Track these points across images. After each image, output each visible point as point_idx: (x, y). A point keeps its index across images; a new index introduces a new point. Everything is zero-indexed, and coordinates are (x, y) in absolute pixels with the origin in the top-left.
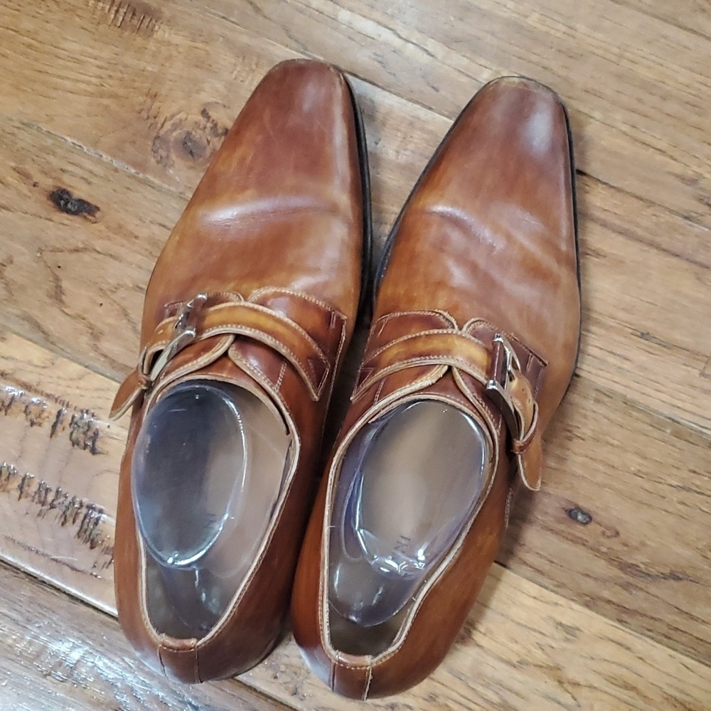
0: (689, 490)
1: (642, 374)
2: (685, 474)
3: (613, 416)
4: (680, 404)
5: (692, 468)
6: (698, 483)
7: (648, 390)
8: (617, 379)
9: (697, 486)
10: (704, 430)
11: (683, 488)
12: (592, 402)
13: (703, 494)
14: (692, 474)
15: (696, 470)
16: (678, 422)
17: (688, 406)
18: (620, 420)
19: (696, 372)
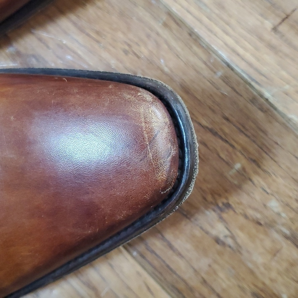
0: (215, 134)
1: (217, 11)
2: (218, 119)
3: (173, 43)
4: (241, 51)
5: (227, 115)
6: (227, 130)
7: (217, 29)
8: (192, 9)
9: (225, 134)
10: (253, 83)
11: (211, 131)
12: (160, 24)
13: (226, 141)
14: (224, 121)
15: (230, 118)
16: (232, 69)
17: (248, 56)
18: (179, 49)
19: (268, 25)
